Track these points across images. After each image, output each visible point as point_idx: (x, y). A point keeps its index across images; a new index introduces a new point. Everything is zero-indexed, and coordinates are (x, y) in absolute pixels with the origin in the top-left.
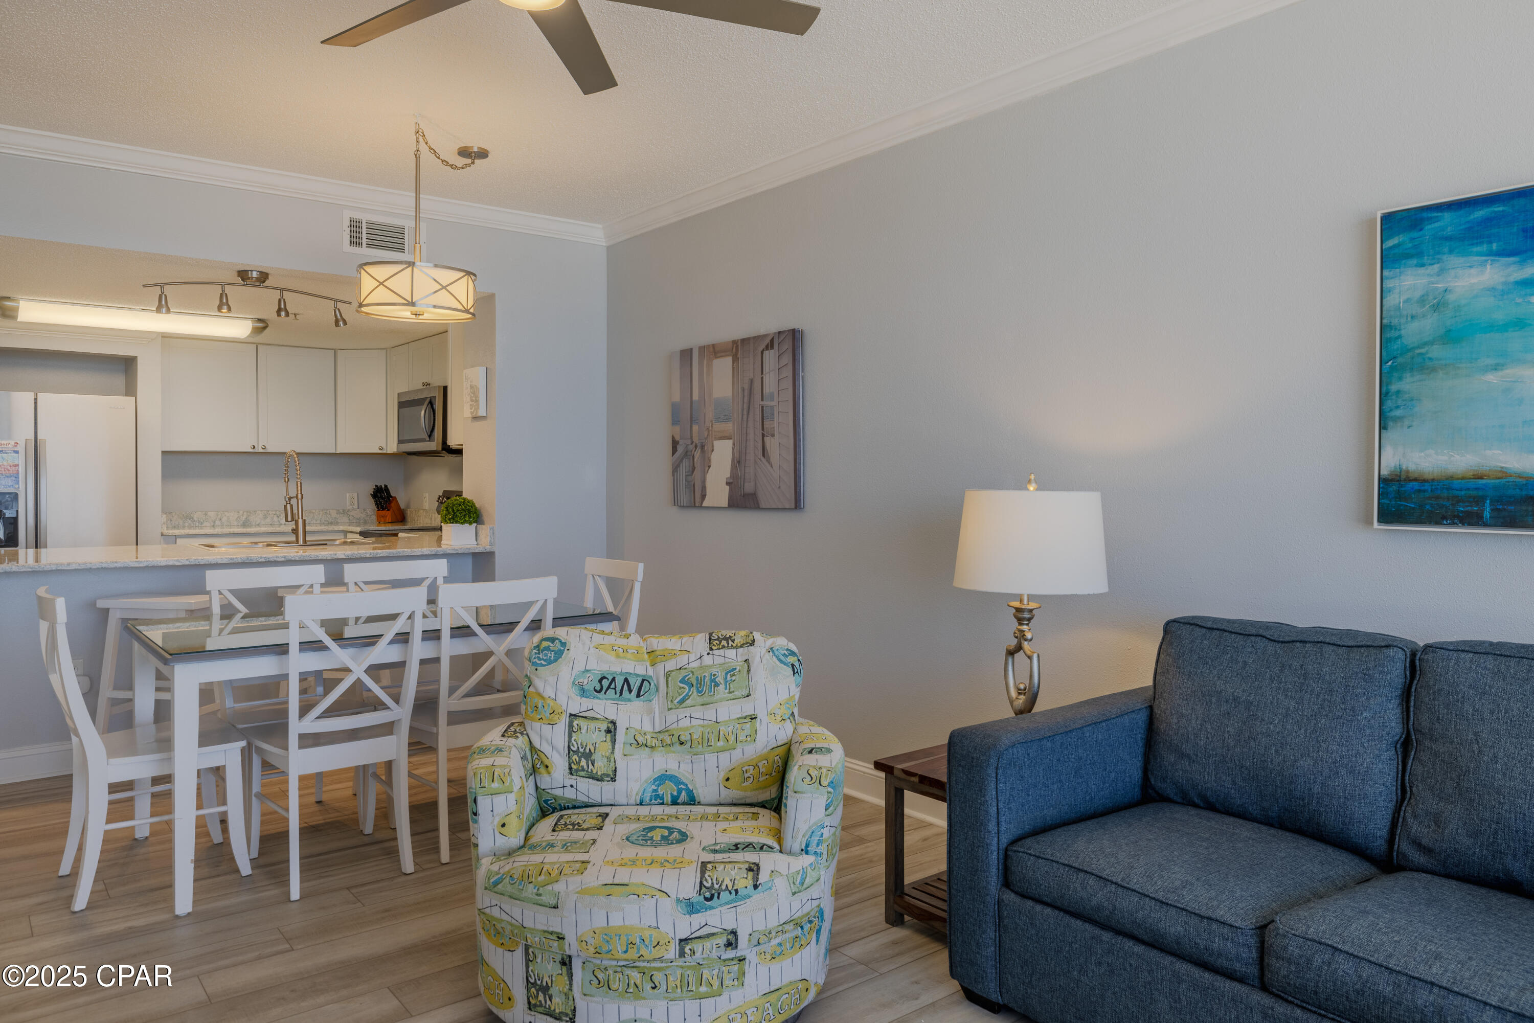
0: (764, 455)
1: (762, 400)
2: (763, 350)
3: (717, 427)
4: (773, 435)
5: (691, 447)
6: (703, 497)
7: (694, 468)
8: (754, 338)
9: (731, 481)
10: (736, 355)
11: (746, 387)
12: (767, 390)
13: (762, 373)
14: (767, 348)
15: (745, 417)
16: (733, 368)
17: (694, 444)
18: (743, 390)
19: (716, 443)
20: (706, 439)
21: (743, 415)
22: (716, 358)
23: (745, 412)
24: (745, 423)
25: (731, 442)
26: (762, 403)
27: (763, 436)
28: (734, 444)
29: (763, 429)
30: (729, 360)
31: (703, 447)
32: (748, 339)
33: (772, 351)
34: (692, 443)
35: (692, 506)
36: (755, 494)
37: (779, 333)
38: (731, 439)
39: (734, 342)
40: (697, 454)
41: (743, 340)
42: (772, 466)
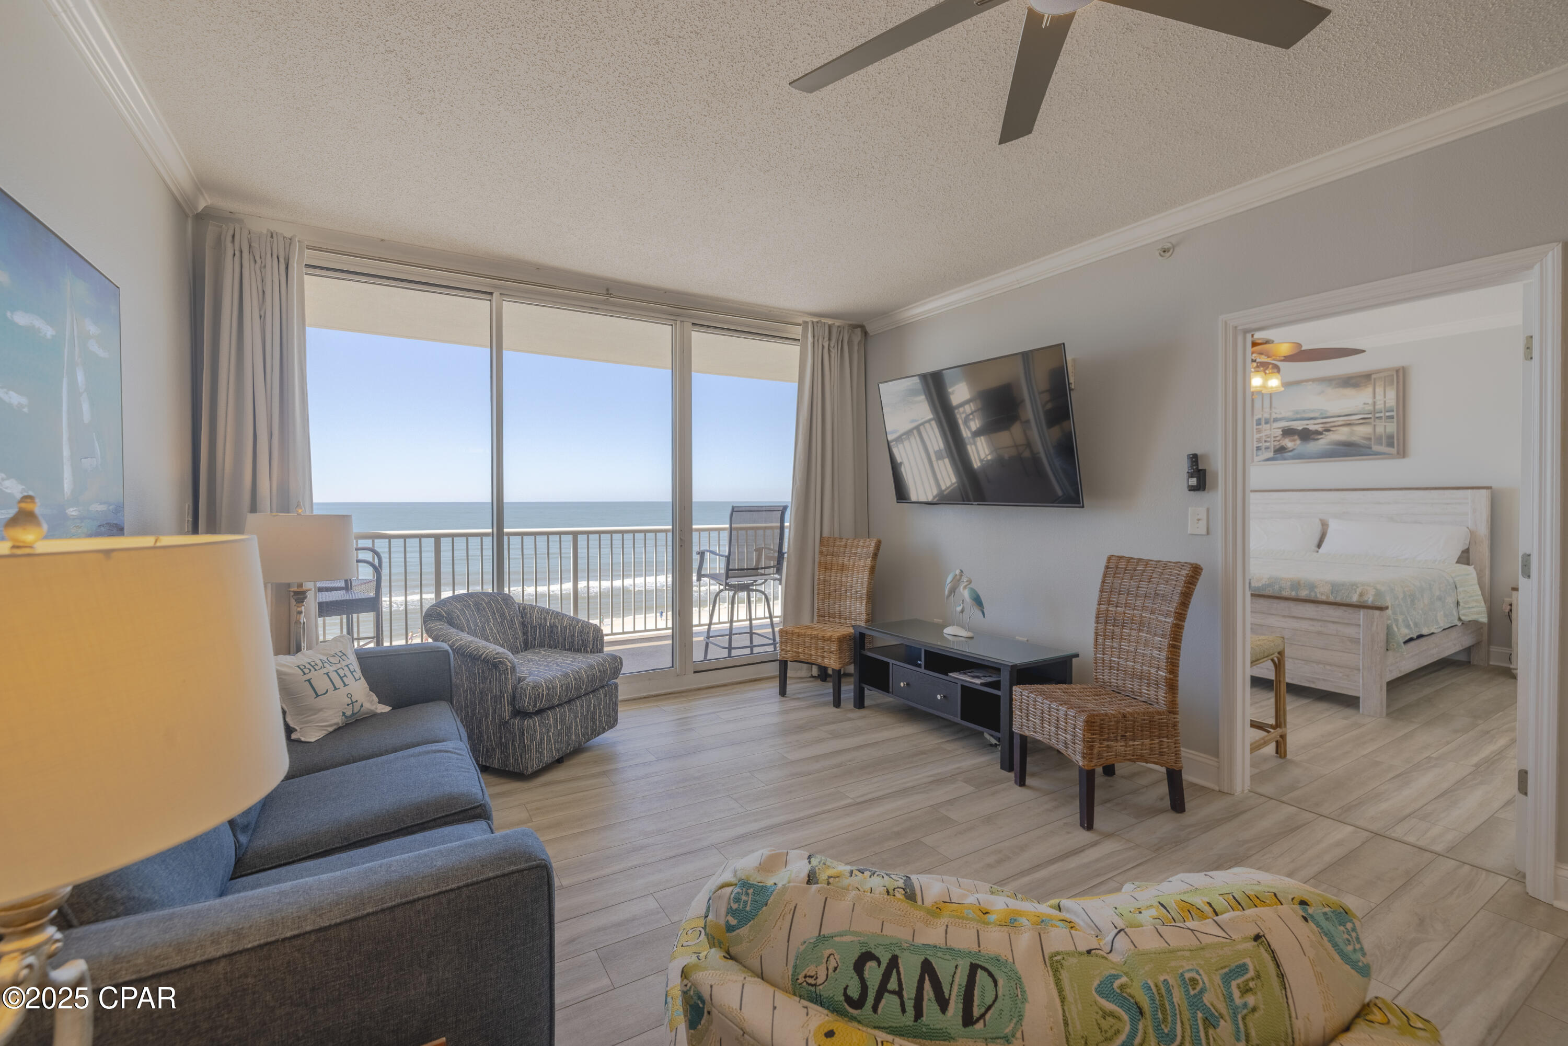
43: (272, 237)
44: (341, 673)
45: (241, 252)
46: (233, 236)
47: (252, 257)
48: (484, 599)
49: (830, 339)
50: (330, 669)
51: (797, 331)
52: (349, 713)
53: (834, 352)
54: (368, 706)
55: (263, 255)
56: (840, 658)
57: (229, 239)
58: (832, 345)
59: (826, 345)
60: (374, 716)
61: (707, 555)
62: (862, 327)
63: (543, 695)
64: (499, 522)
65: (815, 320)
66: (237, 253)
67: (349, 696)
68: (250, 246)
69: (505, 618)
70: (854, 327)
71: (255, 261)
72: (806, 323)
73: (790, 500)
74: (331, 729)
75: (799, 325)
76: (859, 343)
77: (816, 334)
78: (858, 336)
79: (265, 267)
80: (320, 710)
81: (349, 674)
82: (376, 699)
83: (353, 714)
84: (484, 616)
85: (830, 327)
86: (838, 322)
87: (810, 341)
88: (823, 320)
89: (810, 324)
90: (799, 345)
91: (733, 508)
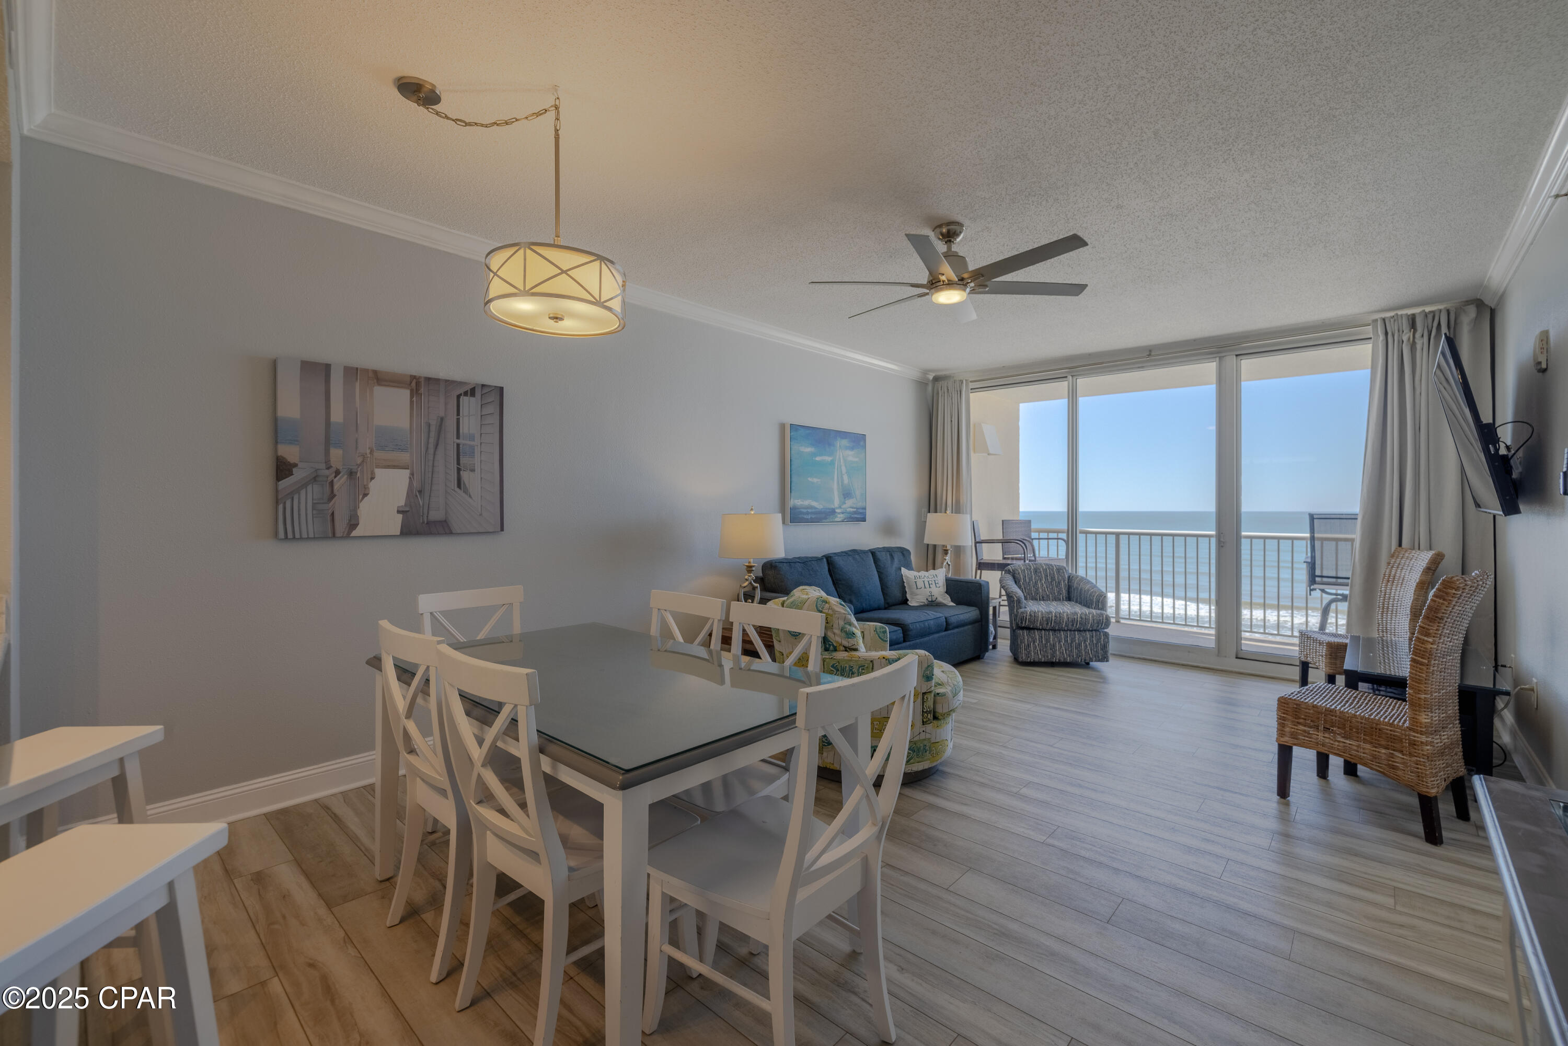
0: (459, 486)
1: (458, 437)
2: (461, 395)
3: (378, 454)
4: (473, 470)
5: (330, 473)
6: (353, 525)
7: (332, 496)
8: (447, 381)
9: (408, 509)
10: (417, 390)
11: (434, 423)
12: (464, 429)
13: (458, 414)
14: (466, 394)
15: (431, 451)
16: (412, 402)
17: (333, 470)
18: (429, 425)
19: (379, 472)
20: (359, 465)
21: (427, 448)
22: (379, 385)
23: (431, 446)
24: (431, 457)
25: (407, 472)
26: (458, 441)
27: (459, 470)
28: (412, 474)
29: (458, 463)
30: (408, 392)
31: (351, 474)
32: (437, 381)
33: (472, 399)
34: (329, 468)
35: (325, 538)
36: (445, 521)
37: (483, 386)
38: (408, 469)
39: (413, 377)
40: (340, 482)
41: (428, 380)
42: (470, 496)
44: (930, 582)
48: (1043, 567)
49: (1414, 329)
50: (926, 580)
51: (1369, 331)
52: (930, 600)
53: (1421, 342)
54: (940, 599)
55: (952, 392)
56: (1331, 663)
58: (1418, 336)
59: (1405, 339)
60: (945, 605)
62: (1478, 300)
63: (1026, 618)
64: (1073, 524)
65: (1388, 315)
67: (931, 592)
69: (1055, 580)
70: (1468, 302)
71: (949, 394)
72: (1377, 320)
73: (1356, 509)
74: (922, 604)
75: (1369, 325)
77: (1391, 330)
78: (1468, 313)
79: (952, 395)
80: (917, 595)
81: (934, 584)
82: (949, 599)
83: (932, 601)
84: (1039, 576)
85: (1416, 316)
86: (1428, 309)
87: (1382, 338)
88: (1400, 312)
89: (1380, 323)
90: (1371, 345)
91: (1312, 518)
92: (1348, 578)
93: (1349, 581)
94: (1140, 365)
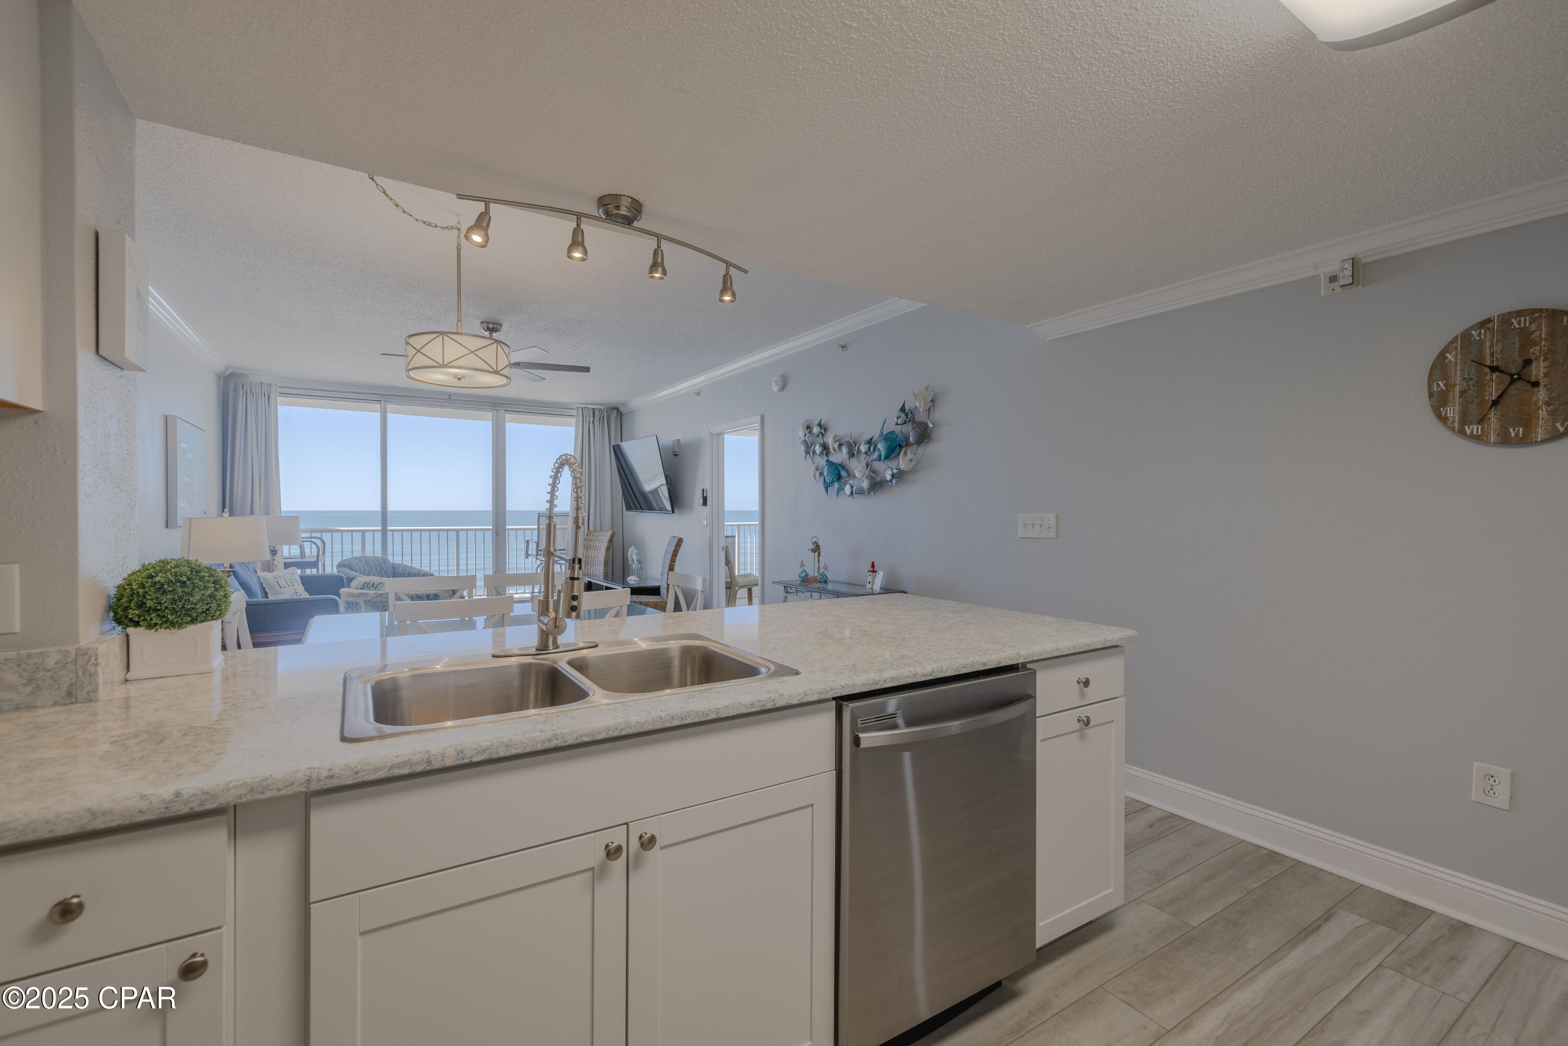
43: (261, 385)
44: (290, 583)
45: (247, 392)
46: (243, 386)
47: (252, 396)
49: (594, 417)
51: (574, 412)
53: (597, 424)
55: (257, 394)
57: (241, 387)
58: (596, 420)
59: (591, 421)
61: (530, 542)
62: (617, 409)
64: (384, 523)
65: (584, 406)
66: (245, 393)
67: (293, 591)
68: (251, 389)
71: (253, 396)
72: (578, 408)
73: (569, 510)
75: (573, 409)
76: (616, 418)
77: (584, 415)
78: (614, 415)
79: (258, 399)
81: (294, 583)
85: (594, 410)
86: (599, 407)
87: (581, 418)
88: (589, 406)
89: (580, 409)
90: (575, 420)
91: (539, 515)
92: (565, 550)
93: (566, 551)
94: (442, 404)
